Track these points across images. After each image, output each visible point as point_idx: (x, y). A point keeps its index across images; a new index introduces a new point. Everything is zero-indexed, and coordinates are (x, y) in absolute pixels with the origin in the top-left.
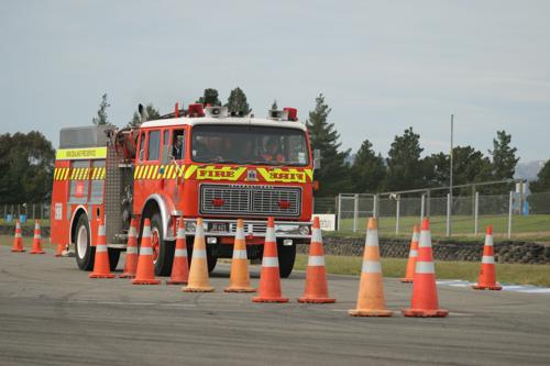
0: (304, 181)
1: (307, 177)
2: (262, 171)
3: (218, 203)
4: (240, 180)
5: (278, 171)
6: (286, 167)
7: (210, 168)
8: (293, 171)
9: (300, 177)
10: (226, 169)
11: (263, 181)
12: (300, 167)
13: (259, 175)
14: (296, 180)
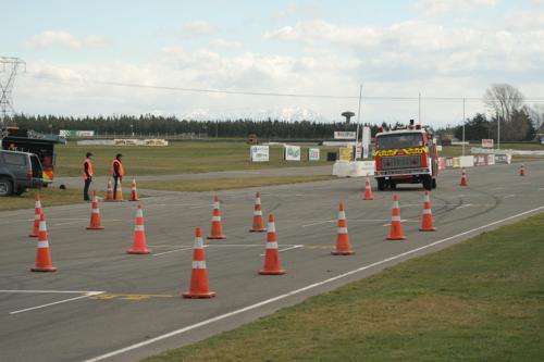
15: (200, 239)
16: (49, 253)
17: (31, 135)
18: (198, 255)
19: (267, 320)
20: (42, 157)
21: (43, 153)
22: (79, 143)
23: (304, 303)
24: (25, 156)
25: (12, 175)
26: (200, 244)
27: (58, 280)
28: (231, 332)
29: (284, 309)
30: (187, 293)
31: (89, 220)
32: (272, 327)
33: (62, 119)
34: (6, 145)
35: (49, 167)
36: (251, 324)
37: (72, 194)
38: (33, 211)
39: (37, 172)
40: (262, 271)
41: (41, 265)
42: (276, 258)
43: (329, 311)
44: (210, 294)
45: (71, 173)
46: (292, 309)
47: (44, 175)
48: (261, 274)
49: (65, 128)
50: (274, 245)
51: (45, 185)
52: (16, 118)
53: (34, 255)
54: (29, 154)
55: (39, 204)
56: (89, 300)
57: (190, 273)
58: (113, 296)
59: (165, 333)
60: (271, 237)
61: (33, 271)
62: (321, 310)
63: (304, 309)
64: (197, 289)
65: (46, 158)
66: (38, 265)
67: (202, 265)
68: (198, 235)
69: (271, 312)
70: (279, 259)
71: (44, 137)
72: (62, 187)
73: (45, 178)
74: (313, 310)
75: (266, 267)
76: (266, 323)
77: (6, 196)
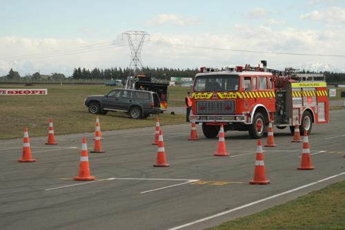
0: (236, 97)
1: (237, 96)
2: (219, 94)
3: (203, 108)
4: (211, 98)
5: (225, 94)
6: (228, 92)
7: (200, 94)
8: (231, 93)
9: (234, 96)
10: (205, 94)
11: (219, 98)
12: (234, 92)
13: (218, 96)
14: (233, 97)
15: (261, 147)
16: (165, 155)
17: (153, 80)
18: (259, 157)
19: (303, 198)
20: (160, 94)
21: (161, 91)
22: (183, 85)
23: (326, 188)
24: (149, 93)
25: (142, 106)
26: (261, 150)
27: (170, 172)
28: (280, 206)
29: (314, 191)
30: (252, 181)
31: (190, 134)
32: (306, 203)
33: (172, 70)
34: (137, 87)
35: (165, 101)
36: (292, 201)
37: (178, 118)
38: (154, 128)
39: (157, 104)
40: (300, 167)
41: (160, 163)
42: (308, 159)
43: (343, 193)
44: (267, 181)
45: (178, 104)
46: (319, 192)
47: (161, 105)
48: (299, 169)
49: (174, 76)
50: (307, 151)
51: (162, 112)
52: (144, 69)
53: (156, 156)
54: (152, 93)
55: (158, 124)
56: (189, 185)
57: (254, 168)
58: (205, 183)
59: (238, 207)
60: (305, 146)
61: (155, 166)
62: (338, 192)
63: (326, 192)
64: (259, 178)
65: (163, 95)
66: (158, 163)
67: (262, 163)
68: (259, 144)
69: (306, 193)
70: (310, 160)
71: (161, 81)
72: (173, 113)
73: (162, 107)
74: (333, 192)
75: (302, 165)
76: (302, 201)
77: (137, 119)
